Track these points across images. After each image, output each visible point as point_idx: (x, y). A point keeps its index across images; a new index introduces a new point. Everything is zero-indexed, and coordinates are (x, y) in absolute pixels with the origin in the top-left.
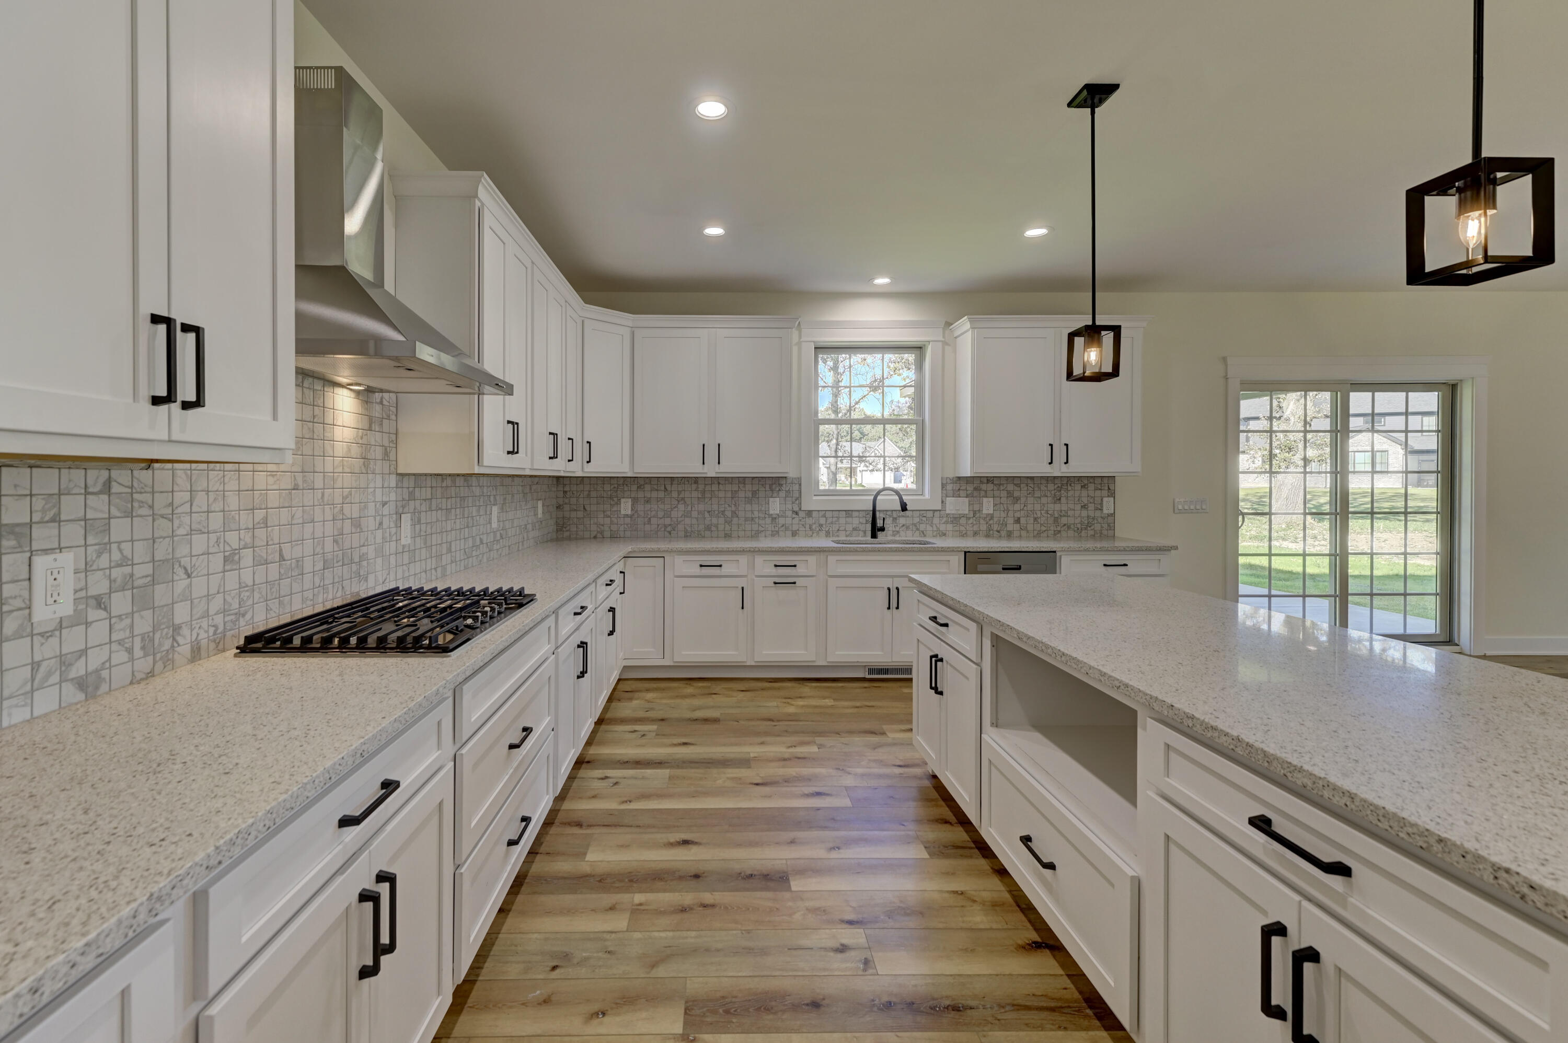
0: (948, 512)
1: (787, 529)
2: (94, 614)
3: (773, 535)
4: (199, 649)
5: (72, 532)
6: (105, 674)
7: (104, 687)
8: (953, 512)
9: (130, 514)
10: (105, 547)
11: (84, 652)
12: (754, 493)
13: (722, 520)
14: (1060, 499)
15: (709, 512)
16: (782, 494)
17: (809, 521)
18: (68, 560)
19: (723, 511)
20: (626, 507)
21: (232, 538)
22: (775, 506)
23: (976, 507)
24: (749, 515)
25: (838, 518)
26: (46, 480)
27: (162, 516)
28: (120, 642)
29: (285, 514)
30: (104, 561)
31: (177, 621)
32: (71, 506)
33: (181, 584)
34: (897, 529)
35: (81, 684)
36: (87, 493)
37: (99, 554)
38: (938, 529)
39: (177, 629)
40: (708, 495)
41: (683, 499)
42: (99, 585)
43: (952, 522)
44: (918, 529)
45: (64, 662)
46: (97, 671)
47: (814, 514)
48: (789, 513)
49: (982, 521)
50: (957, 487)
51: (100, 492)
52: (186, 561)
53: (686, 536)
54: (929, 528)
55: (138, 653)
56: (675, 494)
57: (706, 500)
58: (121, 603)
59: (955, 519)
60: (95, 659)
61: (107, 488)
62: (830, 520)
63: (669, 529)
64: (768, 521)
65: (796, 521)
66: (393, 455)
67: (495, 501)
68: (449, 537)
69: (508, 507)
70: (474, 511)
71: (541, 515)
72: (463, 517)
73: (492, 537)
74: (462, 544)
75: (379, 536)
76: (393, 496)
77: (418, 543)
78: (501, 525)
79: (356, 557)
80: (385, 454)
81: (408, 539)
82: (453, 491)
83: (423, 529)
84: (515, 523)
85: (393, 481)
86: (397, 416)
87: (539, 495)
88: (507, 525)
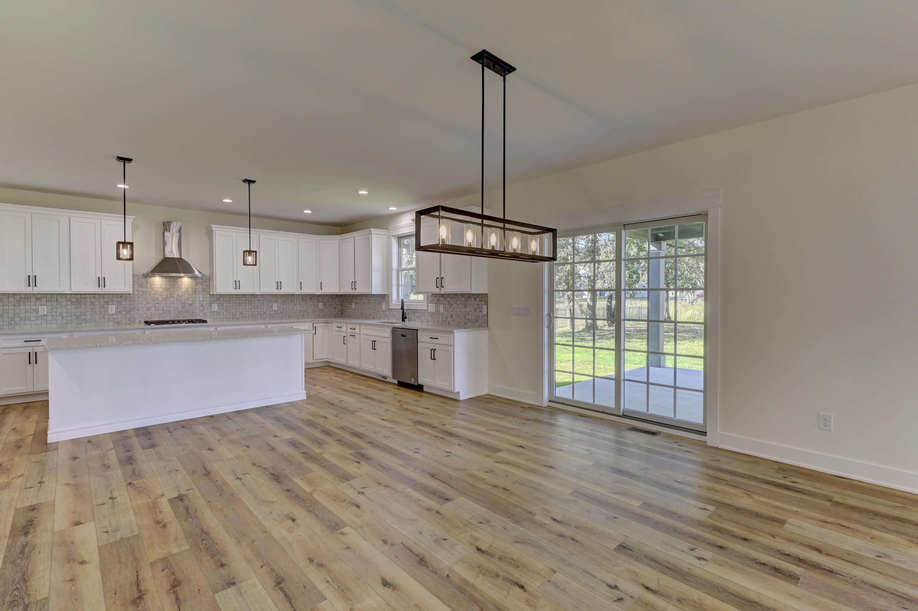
0: (429, 311)
1: (387, 316)
2: (119, 314)
3: (384, 319)
4: (140, 322)
5: (115, 303)
7: (121, 323)
9: (126, 301)
10: (121, 305)
11: (117, 318)
13: (372, 311)
14: (466, 306)
15: (370, 308)
16: (385, 301)
17: (392, 313)
18: (114, 306)
19: (373, 308)
20: (353, 306)
21: (149, 306)
22: (383, 306)
23: (438, 309)
24: (378, 310)
25: (397, 311)
26: (111, 296)
27: (132, 301)
28: (124, 318)
29: (164, 302)
30: (121, 307)
31: (135, 317)
32: (115, 299)
34: (415, 318)
35: (117, 322)
36: (117, 298)
37: (119, 306)
38: (427, 319)
39: (135, 318)
41: (364, 303)
42: (120, 310)
43: (431, 316)
44: (421, 319)
45: (114, 319)
46: (120, 321)
47: (393, 310)
48: (387, 310)
49: (440, 316)
51: (119, 298)
52: (138, 308)
53: (365, 318)
54: (424, 318)
55: (127, 320)
56: (363, 301)
57: (369, 303)
58: (124, 313)
60: (119, 320)
61: (121, 297)
63: (361, 314)
64: (382, 312)
65: (389, 313)
66: (208, 290)
67: (276, 302)
68: (241, 310)
69: (287, 304)
70: (259, 304)
71: (322, 308)
72: (251, 305)
73: (274, 312)
74: (250, 313)
75: (201, 308)
76: (208, 299)
77: (222, 311)
78: (282, 309)
79: (191, 312)
80: (204, 290)
81: (216, 309)
82: (244, 299)
83: (225, 308)
84: (295, 309)
85: (208, 296)
86: (209, 281)
87: (320, 301)
88: (287, 309)
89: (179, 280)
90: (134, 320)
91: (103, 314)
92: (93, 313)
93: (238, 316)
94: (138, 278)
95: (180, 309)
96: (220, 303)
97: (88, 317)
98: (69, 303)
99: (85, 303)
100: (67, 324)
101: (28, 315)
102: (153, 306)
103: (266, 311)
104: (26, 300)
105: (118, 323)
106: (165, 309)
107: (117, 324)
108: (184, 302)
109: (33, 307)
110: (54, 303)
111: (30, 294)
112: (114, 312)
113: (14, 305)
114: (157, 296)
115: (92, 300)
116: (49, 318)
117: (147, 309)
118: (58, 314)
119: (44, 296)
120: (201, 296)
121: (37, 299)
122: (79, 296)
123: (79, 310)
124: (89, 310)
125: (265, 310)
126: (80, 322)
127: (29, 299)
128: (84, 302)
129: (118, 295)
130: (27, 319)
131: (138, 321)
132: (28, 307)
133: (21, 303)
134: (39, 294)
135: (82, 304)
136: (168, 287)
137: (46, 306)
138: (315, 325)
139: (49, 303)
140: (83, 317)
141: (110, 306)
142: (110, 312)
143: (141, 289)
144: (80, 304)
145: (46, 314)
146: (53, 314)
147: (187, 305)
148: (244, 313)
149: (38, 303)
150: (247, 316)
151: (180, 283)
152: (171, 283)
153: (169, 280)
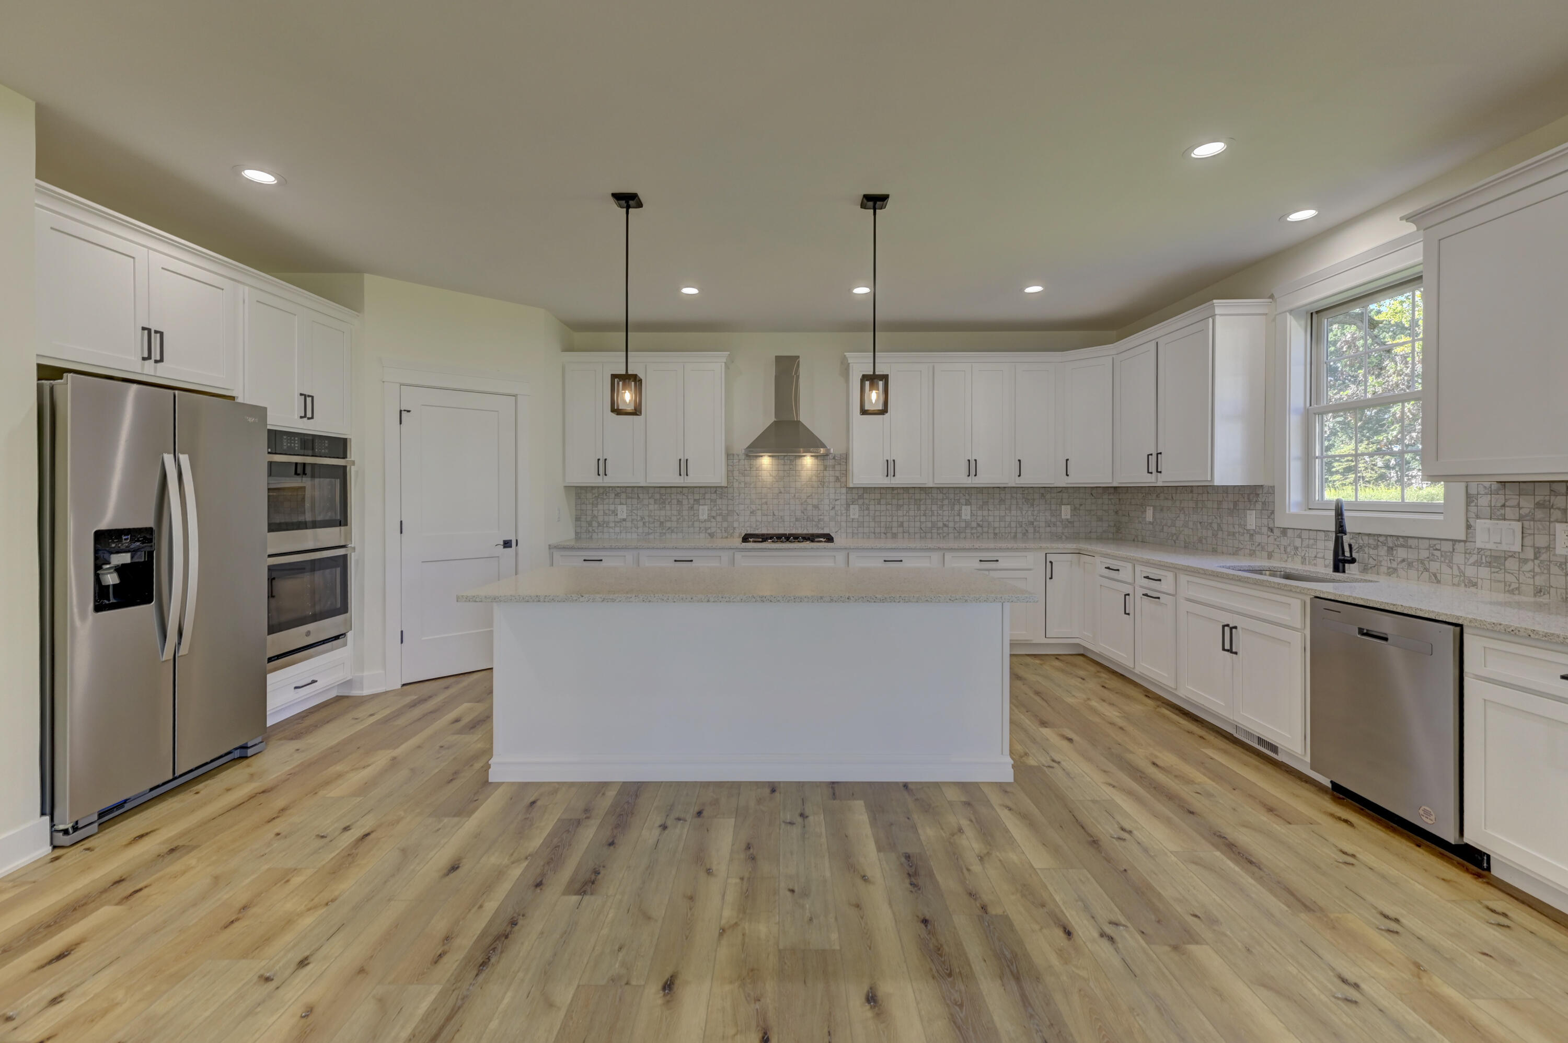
0: (1479, 544)
1: (1263, 549)
2: (712, 520)
3: (1251, 555)
5: (708, 502)
6: (715, 534)
7: (715, 537)
8: (1488, 546)
9: (721, 498)
10: (715, 505)
11: (710, 528)
12: (1235, 503)
13: (1210, 533)
15: (1201, 523)
16: (1259, 506)
17: (1284, 541)
18: (706, 507)
19: (1211, 523)
20: (1149, 514)
21: (753, 507)
22: (1252, 519)
23: (1542, 541)
24: (1231, 530)
25: (1316, 540)
26: (702, 491)
27: (730, 499)
28: (719, 528)
29: (775, 501)
30: (715, 508)
32: (708, 496)
33: (736, 517)
34: (1394, 565)
35: (709, 534)
36: (711, 493)
37: (714, 507)
38: (1462, 573)
40: (1200, 505)
41: (1183, 508)
42: (714, 514)
43: (1489, 565)
44: (1426, 570)
45: (706, 529)
46: (713, 533)
47: (1290, 533)
48: (1265, 530)
49: (1554, 569)
50: (1500, 500)
51: (714, 493)
52: (737, 511)
53: (1185, 547)
54: (1445, 569)
55: (723, 532)
56: (1178, 504)
57: (1199, 510)
59: (1496, 560)
60: (713, 530)
62: (1306, 543)
63: (1175, 538)
64: (1247, 537)
65: (1271, 540)
66: (843, 479)
67: (968, 503)
68: (901, 519)
69: (991, 507)
70: (934, 508)
71: (1069, 517)
72: (919, 509)
73: (963, 525)
74: (918, 524)
75: (832, 513)
76: (844, 497)
77: (867, 519)
78: (980, 518)
79: (816, 519)
80: (837, 479)
81: (856, 516)
82: (906, 496)
83: (872, 513)
84: (1008, 519)
85: (844, 490)
86: (846, 463)
87: (1065, 501)
88: (991, 519)
89: (799, 462)
90: (731, 531)
91: (693, 520)
92: (680, 518)
93: (894, 530)
94: (739, 460)
95: (799, 513)
96: (863, 504)
97: (674, 524)
98: (652, 501)
99: (671, 502)
100: (649, 534)
101: (606, 518)
102: (759, 507)
103: (948, 521)
104: (605, 497)
105: (712, 535)
106: (776, 513)
107: (709, 537)
108: (806, 501)
109: (612, 507)
110: (635, 501)
111: (609, 487)
112: (705, 517)
113: (592, 504)
114: (764, 491)
115: (680, 497)
116: (629, 524)
117: (751, 512)
118: (639, 518)
119: (624, 490)
120: (832, 491)
121: (617, 495)
122: (663, 491)
123: (663, 513)
124: (675, 513)
125: (945, 519)
126: (664, 531)
127: (608, 495)
128: (669, 500)
129: (712, 489)
130: (605, 525)
131: (738, 534)
132: (606, 507)
133: (599, 500)
134: (618, 487)
135: (667, 503)
136: (781, 473)
137: (625, 506)
138: (1050, 557)
139: (629, 501)
140: (668, 524)
141: (701, 507)
142: (701, 517)
143: (742, 479)
144: (664, 503)
145: (625, 517)
146: (633, 517)
147: (810, 507)
148: (906, 524)
149: (617, 501)
150: (912, 530)
151: (799, 468)
152: (787, 467)
153: (782, 462)
